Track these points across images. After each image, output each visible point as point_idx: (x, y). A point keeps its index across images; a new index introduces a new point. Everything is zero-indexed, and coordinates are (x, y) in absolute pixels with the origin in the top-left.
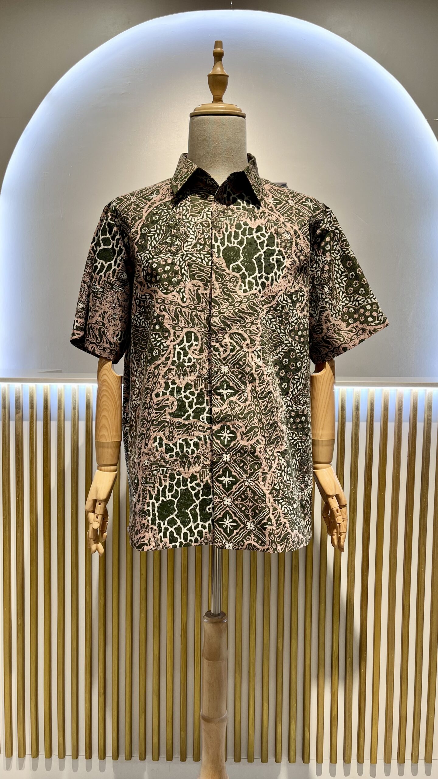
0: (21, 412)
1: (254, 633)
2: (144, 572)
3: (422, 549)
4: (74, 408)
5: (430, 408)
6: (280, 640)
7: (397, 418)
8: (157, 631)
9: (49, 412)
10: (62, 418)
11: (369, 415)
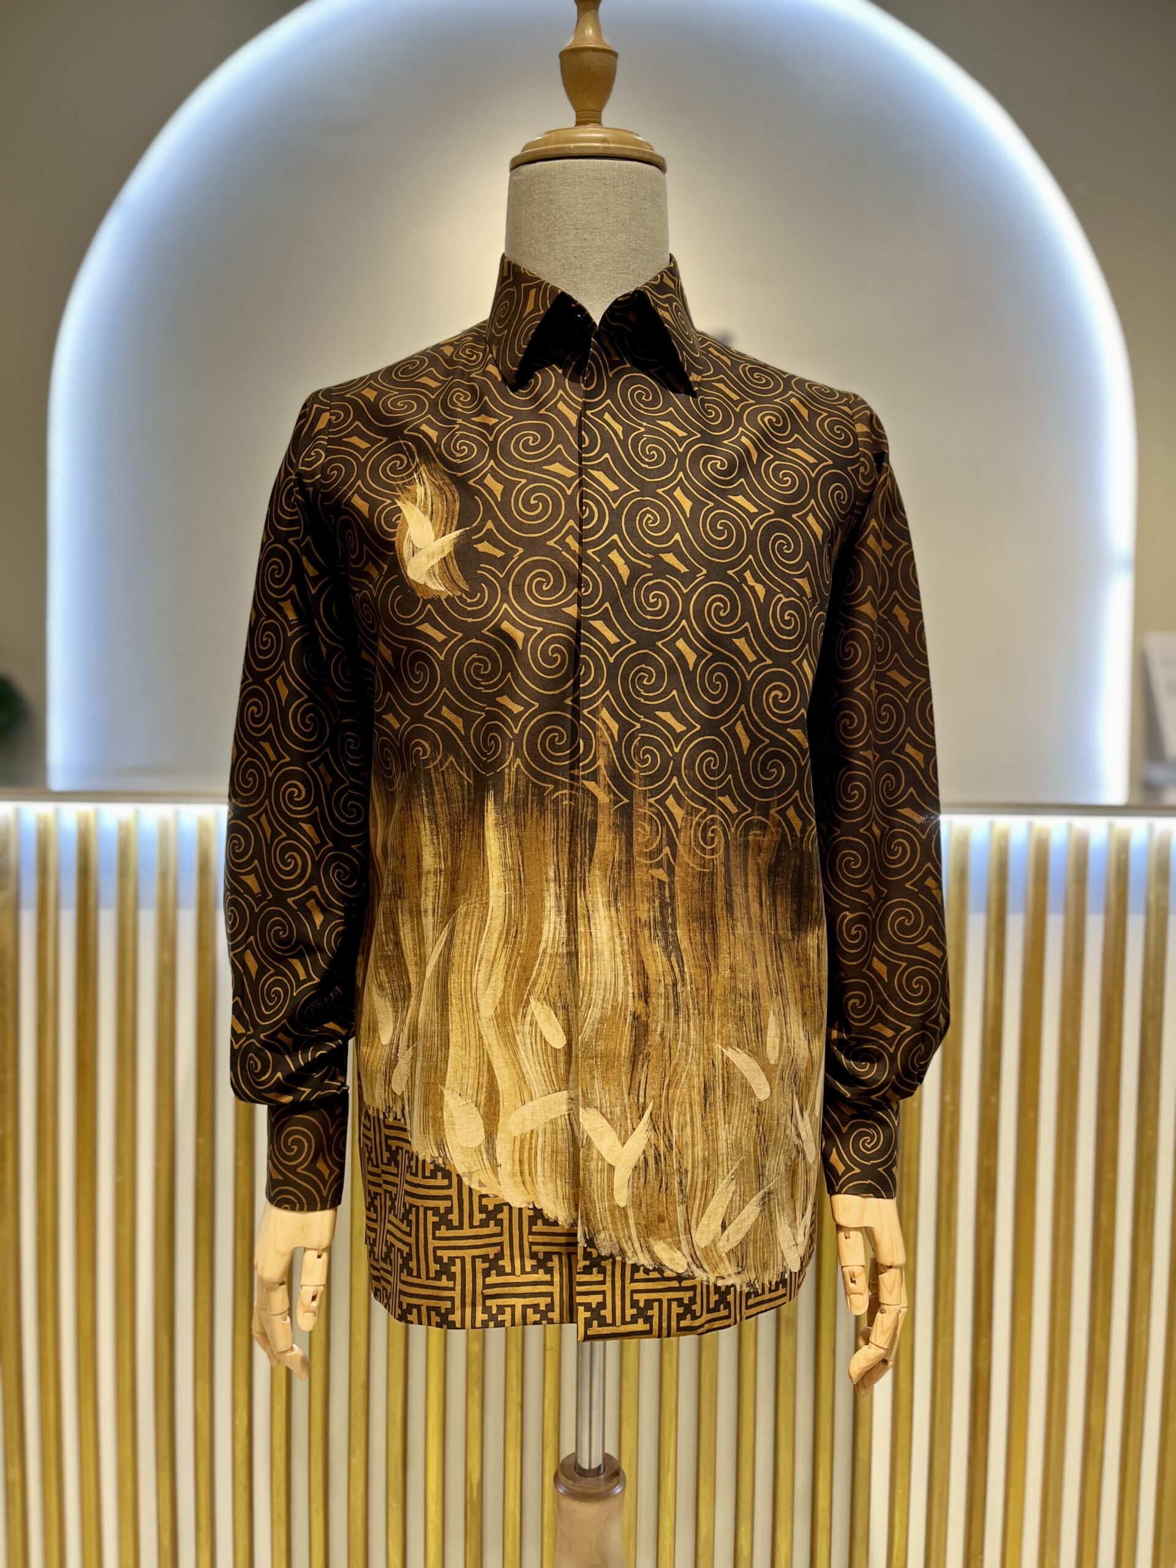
0: (12, 884)
1: (672, 1509)
2: (360, 1338)
3: (1142, 1270)
4: (164, 875)
5: (1163, 871)
6: (744, 1528)
7: (1072, 904)
8: (396, 1505)
9: (92, 886)
10: (130, 904)
11: (994, 895)
